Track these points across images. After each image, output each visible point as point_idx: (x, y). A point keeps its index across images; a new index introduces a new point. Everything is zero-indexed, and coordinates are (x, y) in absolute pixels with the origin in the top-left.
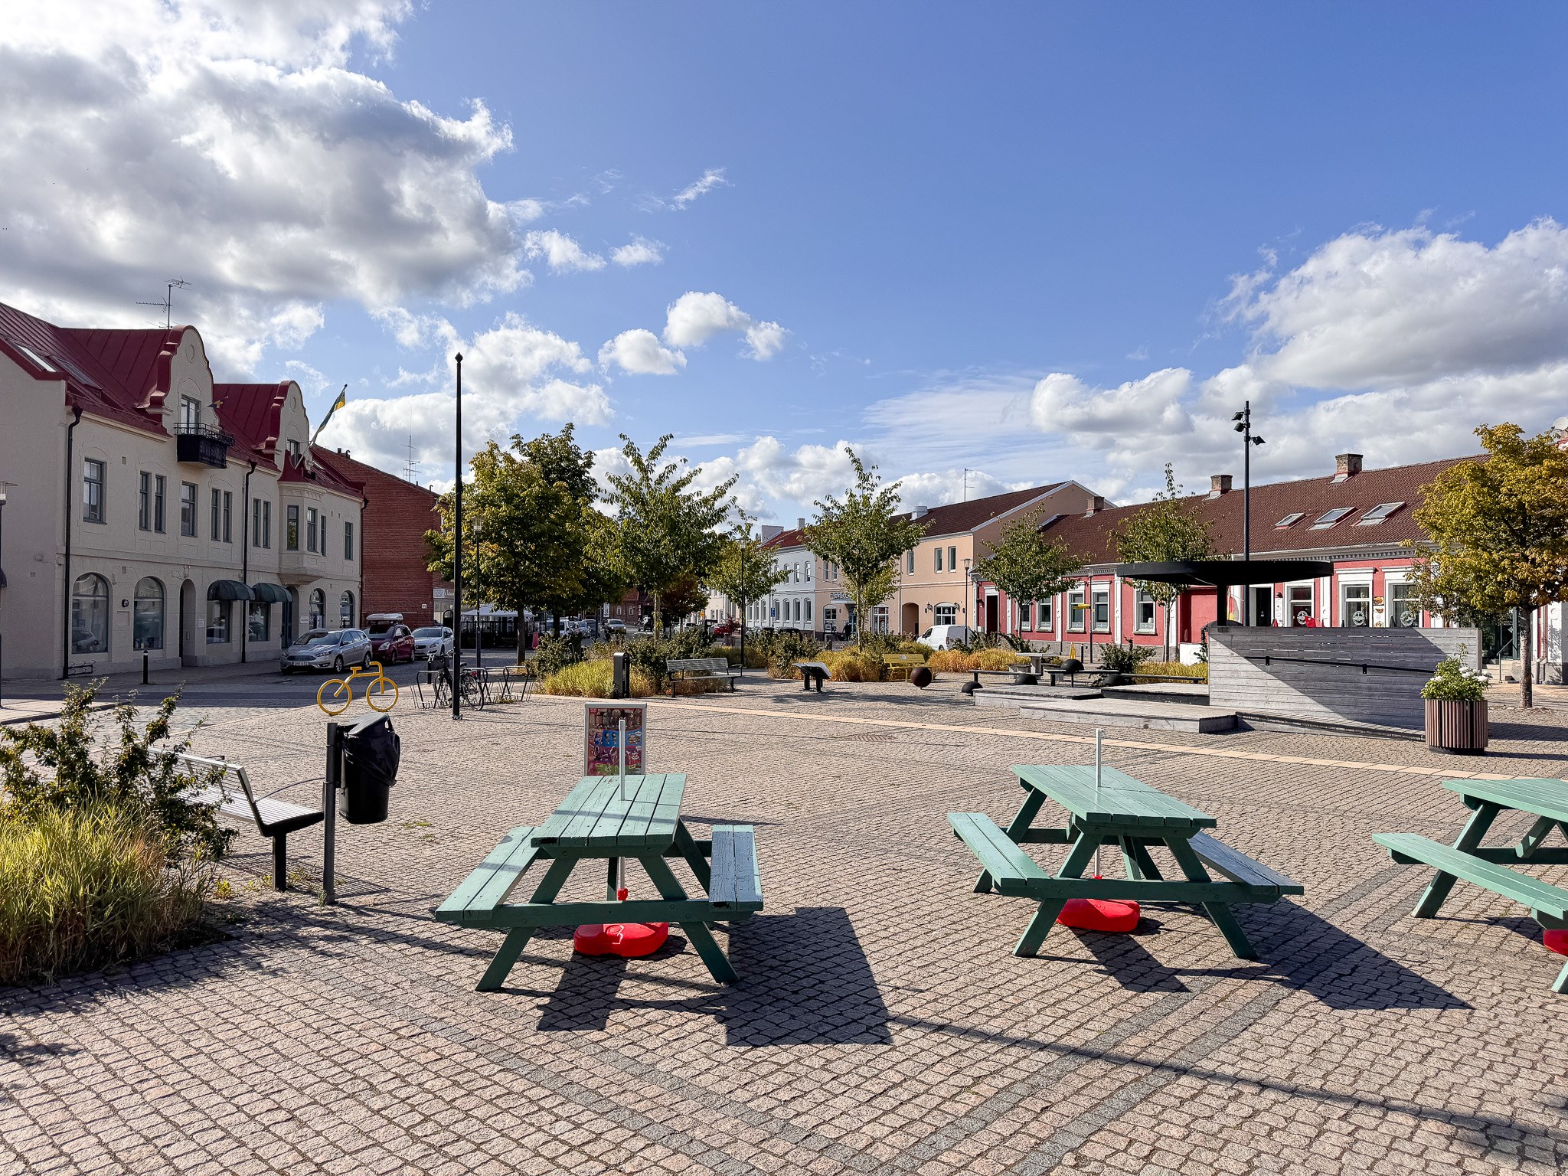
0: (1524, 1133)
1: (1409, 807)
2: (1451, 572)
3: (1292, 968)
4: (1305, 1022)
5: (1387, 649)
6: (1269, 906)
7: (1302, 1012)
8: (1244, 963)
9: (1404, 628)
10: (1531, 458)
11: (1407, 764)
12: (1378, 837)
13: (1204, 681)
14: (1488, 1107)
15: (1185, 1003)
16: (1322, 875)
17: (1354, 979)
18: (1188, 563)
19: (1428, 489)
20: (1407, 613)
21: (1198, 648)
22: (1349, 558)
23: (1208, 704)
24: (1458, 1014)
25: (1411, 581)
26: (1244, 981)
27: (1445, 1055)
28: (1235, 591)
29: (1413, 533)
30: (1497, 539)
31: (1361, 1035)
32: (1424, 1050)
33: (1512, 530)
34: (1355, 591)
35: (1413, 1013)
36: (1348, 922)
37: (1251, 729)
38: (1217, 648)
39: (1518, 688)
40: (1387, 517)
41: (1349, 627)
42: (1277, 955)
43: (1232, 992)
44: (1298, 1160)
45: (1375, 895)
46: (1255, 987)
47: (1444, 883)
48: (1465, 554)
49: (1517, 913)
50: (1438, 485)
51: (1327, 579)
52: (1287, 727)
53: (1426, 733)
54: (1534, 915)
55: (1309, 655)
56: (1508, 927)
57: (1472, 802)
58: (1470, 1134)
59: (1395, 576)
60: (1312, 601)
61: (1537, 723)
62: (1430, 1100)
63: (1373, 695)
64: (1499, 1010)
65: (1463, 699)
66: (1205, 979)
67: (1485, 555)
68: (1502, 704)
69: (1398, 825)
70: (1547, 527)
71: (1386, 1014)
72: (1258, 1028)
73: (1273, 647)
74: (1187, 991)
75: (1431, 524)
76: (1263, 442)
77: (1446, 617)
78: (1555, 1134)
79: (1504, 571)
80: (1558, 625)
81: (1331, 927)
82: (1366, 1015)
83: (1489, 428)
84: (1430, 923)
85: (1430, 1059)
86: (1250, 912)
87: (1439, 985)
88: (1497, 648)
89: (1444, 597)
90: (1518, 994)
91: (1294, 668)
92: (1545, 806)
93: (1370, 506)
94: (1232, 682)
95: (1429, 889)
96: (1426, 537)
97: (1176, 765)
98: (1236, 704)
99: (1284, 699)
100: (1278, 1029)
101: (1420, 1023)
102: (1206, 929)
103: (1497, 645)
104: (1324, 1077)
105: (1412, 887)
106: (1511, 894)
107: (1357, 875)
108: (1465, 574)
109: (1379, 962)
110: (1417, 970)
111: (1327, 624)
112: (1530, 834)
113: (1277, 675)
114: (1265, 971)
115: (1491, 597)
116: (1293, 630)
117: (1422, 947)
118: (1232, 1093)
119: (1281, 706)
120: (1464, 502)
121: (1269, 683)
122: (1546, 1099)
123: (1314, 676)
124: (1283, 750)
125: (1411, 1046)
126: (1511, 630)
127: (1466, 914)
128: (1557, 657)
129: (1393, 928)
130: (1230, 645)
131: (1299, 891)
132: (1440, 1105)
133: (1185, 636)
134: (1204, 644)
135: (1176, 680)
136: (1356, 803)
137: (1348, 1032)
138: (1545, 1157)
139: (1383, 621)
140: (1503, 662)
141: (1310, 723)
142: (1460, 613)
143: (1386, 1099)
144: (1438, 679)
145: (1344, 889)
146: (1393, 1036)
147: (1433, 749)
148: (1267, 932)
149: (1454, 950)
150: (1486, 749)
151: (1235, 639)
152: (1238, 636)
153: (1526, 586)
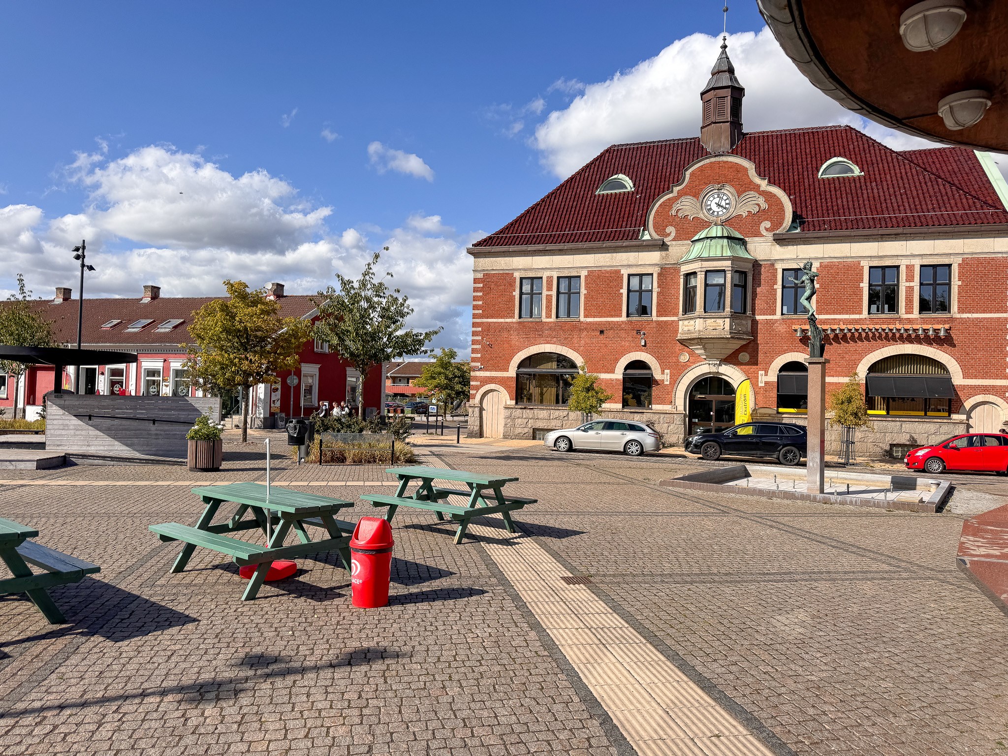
0: (220, 685)
1: (174, 506)
2: (208, 364)
3: (90, 622)
4: (96, 656)
5: (168, 409)
6: (77, 584)
7: (95, 650)
8: (56, 627)
9: (180, 396)
10: (252, 302)
11: (177, 480)
12: (153, 528)
13: (43, 432)
14: (203, 676)
15: (7, 666)
16: (116, 557)
17: (131, 620)
18: (35, 348)
19: (197, 314)
20: (182, 387)
21: (39, 409)
22: (149, 352)
23: (44, 449)
24: (190, 626)
25: (186, 368)
26: (54, 640)
27: (181, 652)
28: (71, 369)
29: (188, 340)
30: (233, 347)
31: (132, 654)
32: (169, 653)
33: (241, 342)
34: (152, 373)
35: (165, 632)
36: (130, 585)
37: (76, 465)
38: (54, 410)
39: (240, 431)
40: (173, 328)
41: (147, 396)
42: (80, 617)
43: (45, 649)
44: (83, 749)
45: (149, 564)
46: (61, 643)
47: (190, 549)
48: (215, 354)
49: (227, 561)
50: (202, 312)
51: (134, 364)
52: (101, 462)
53: (188, 460)
54: (235, 561)
55: (119, 413)
56: (222, 569)
57: (207, 499)
58: (191, 695)
59: (176, 364)
60: (124, 378)
61: (248, 451)
62: (170, 683)
63: (158, 439)
64: (213, 618)
65: (209, 439)
66: (24, 645)
67: (226, 355)
68: (231, 440)
69: (167, 517)
70: (258, 342)
71: (150, 637)
72: (62, 669)
73: (94, 408)
74: (9, 657)
75: (197, 335)
76: (94, 269)
77: (205, 391)
78: (235, 680)
79: (235, 365)
80: (262, 396)
81: (119, 590)
82: (136, 641)
83: (231, 282)
84: (180, 575)
85: (173, 658)
86: (64, 591)
87: (181, 612)
88: (231, 408)
89: (203, 378)
90: (224, 606)
91: (109, 422)
92: (244, 498)
93: (163, 320)
94: (63, 432)
95: (181, 554)
96: (194, 342)
97: (15, 494)
98: (66, 448)
99: (101, 443)
100: (77, 666)
101: (168, 637)
102: (29, 609)
103: (230, 407)
104: (105, 689)
105: (172, 555)
106: (225, 550)
107: (139, 553)
108: (215, 366)
109: (147, 605)
110: (170, 606)
111: (133, 394)
112: (237, 514)
113: (97, 427)
114: (71, 629)
115: (228, 380)
116: (111, 397)
117: (174, 591)
118: (38, 720)
119: (99, 448)
120: (215, 323)
121: (90, 433)
122: (233, 662)
123: (121, 427)
124: (98, 478)
125: (162, 653)
126: (239, 398)
127: (202, 566)
128: (261, 414)
129: (158, 583)
130: (63, 407)
131: (98, 570)
132: (175, 683)
133: (31, 399)
134: (44, 406)
135: (21, 432)
136: (143, 507)
137: (124, 655)
138: (230, 695)
139: (168, 392)
140: (234, 417)
141: (117, 458)
142: (212, 388)
143: (144, 690)
144: (196, 427)
145: (129, 564)
146: (152, 650)
147: (191, 470)
148: (74, 602)
149: (192, 588)
150: (220, 468)
151: (67, 403)
152: (69, 401)
153: (247, 374)
